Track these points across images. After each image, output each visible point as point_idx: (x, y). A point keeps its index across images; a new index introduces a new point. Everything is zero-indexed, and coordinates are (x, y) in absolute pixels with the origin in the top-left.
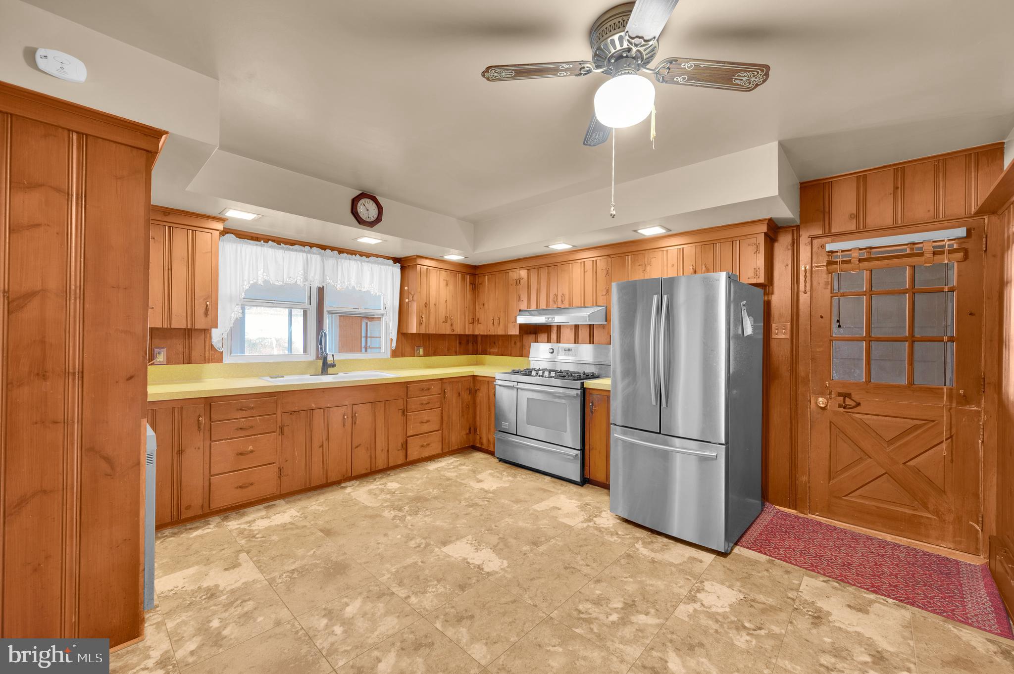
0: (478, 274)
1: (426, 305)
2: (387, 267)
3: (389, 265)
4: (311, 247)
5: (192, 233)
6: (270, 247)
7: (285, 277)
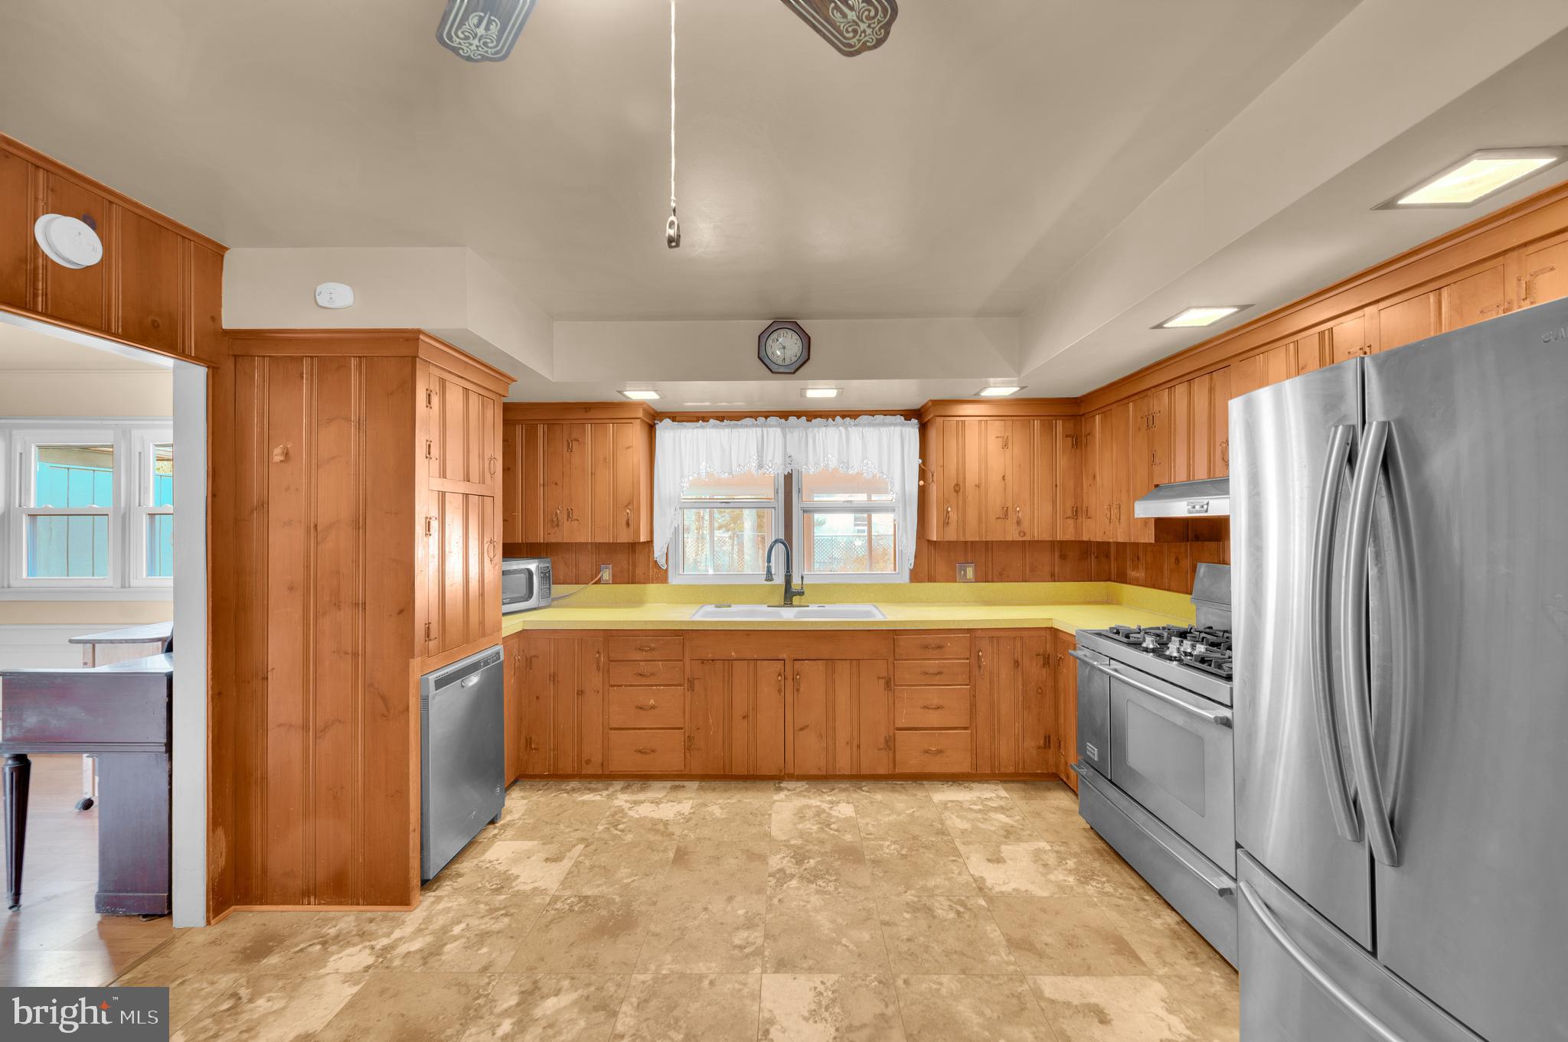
0: (1084, 414)
1: (957, 488)
2: (892, 428)
3: (895, 425)
4: (766, 417)
5: (613, 426)
6: (713, 427)
7: (734, 465)
